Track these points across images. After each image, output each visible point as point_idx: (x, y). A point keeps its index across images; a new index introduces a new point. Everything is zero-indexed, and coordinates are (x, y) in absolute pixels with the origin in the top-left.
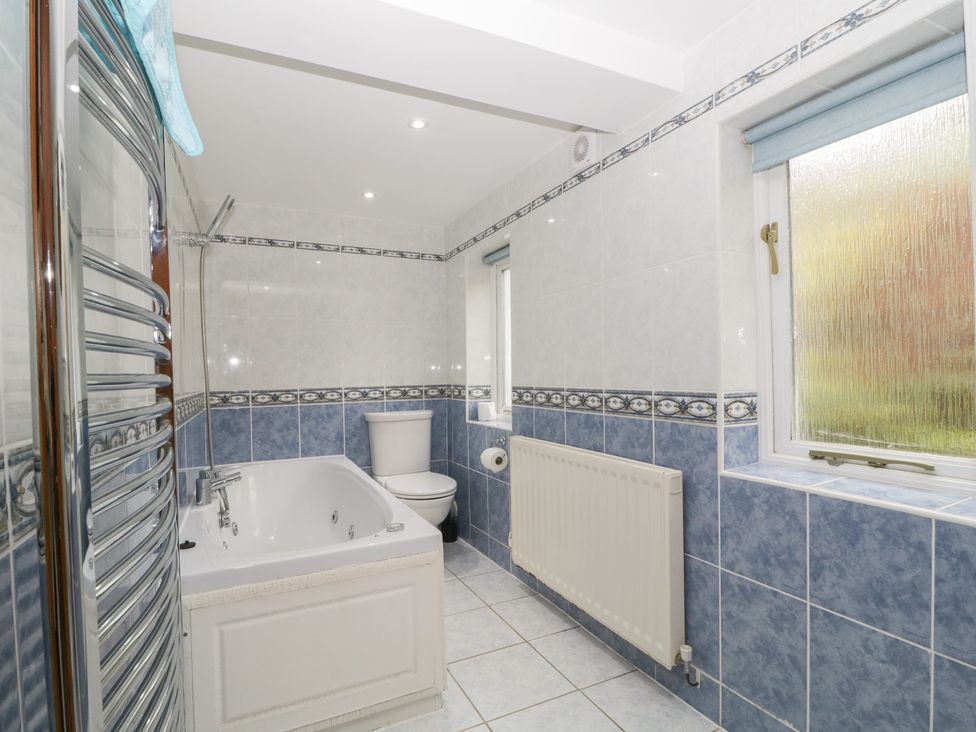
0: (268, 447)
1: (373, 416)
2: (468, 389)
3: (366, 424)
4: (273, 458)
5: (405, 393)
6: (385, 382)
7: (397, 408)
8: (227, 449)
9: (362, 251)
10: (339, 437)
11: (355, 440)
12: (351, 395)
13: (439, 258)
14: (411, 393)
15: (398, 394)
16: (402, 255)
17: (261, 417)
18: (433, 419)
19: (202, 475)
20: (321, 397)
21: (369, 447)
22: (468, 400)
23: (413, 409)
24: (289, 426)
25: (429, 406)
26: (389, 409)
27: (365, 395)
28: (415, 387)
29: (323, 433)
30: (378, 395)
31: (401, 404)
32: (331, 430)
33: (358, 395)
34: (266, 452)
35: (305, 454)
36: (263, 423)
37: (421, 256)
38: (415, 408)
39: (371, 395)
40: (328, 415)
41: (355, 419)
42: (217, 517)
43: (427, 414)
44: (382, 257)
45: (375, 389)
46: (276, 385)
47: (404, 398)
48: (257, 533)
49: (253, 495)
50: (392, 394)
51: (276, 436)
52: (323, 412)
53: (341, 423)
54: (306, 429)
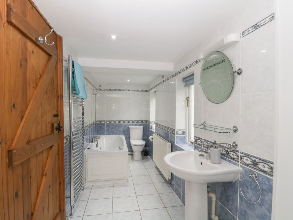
0: (108, 132)
1: (130, 127)
2: (150, 122)
3: (129, 129)
4: (109, 135)
5: (138, 122)
6: (133, 119)
7: (136, 125)
8: (101, 132)
9: (129, 90)
10: (123, 131)
11: (127, 132)
12: (126, 122)
13: (147, 91)
14: (139, 122)
15: (136, 122)
16: (138, 91)
17: (107, 126)
18: (144, 128)
19: (94, 137)
20: (119, 122)
21: (129, 134)
22: (150, 124)
23: (139, 125)
24: (113, 128)
25: (143, 125)
26: (134, 125)
27: (129, 122)
28: (140, 121)
29: (120, 130)
30: (132, 122)
31: (137, 124)
32: (121, 129)
33: (127, 122)
34: (108, 133)
35: (116, 134)
36: (108, 127)
37: (142, 91)
38: (140, 125)
39: (130, 122)
40: (121, 126)
41: (126, 127)
42: (96, 145)
43: (142, 127)
44: (133, 91)
45: (131, 121)
46: (110, 119)
47: (138, 123)
48: (105, 149)
49: (104, 142)
50: (135, 122)
51: (110, 130)
52: (120, 125)
53: (123, 128)
54: (116, 129)
